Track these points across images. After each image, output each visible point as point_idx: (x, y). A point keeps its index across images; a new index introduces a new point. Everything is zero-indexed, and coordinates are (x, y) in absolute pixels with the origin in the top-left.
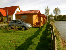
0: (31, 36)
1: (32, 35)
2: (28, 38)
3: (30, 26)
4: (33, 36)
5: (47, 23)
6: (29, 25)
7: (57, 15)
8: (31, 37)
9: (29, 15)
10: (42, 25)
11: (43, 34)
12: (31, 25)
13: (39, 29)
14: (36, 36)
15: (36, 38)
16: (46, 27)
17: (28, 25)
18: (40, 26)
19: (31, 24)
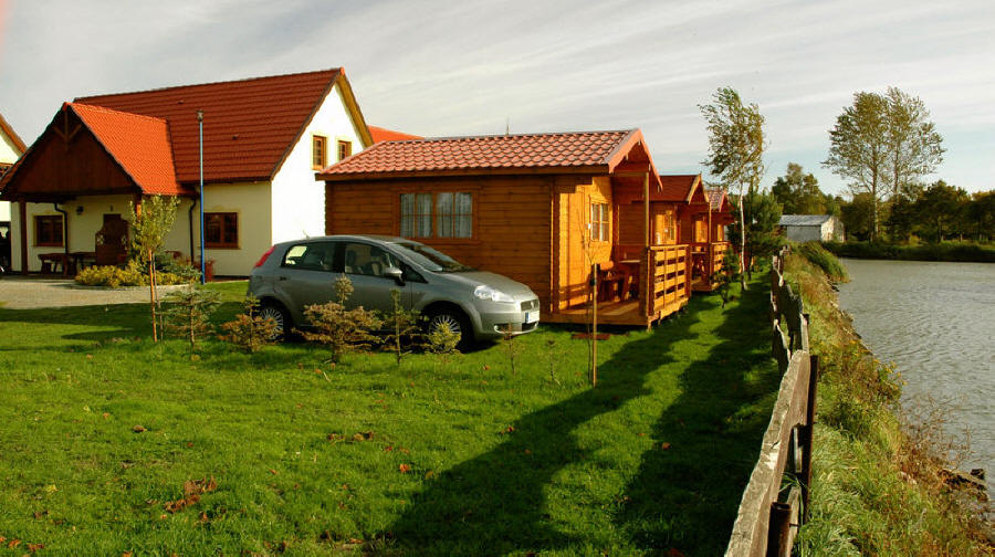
0: (549, 402)
1: (564, 396)
2: (525, 417)
3: (525, 306)
4: (576, 400)
5: (736, 289)
6: (510, 303)
7: (884, 195)
8: (555, 408)
9: (499, 191)
10: (668, 305)
11: (689, 393)
12: (531, 297)
13: (629, 347)
14: (613, 404)
15: (611, 421)
16: (720, 332)
17: (497, 296)
18: (641, 312)
19: (535, 290)
